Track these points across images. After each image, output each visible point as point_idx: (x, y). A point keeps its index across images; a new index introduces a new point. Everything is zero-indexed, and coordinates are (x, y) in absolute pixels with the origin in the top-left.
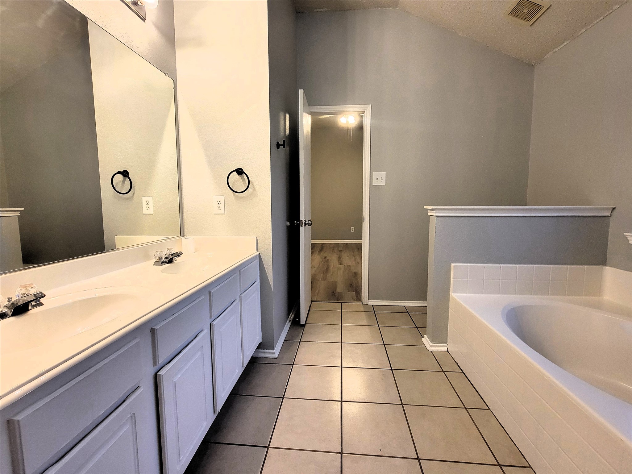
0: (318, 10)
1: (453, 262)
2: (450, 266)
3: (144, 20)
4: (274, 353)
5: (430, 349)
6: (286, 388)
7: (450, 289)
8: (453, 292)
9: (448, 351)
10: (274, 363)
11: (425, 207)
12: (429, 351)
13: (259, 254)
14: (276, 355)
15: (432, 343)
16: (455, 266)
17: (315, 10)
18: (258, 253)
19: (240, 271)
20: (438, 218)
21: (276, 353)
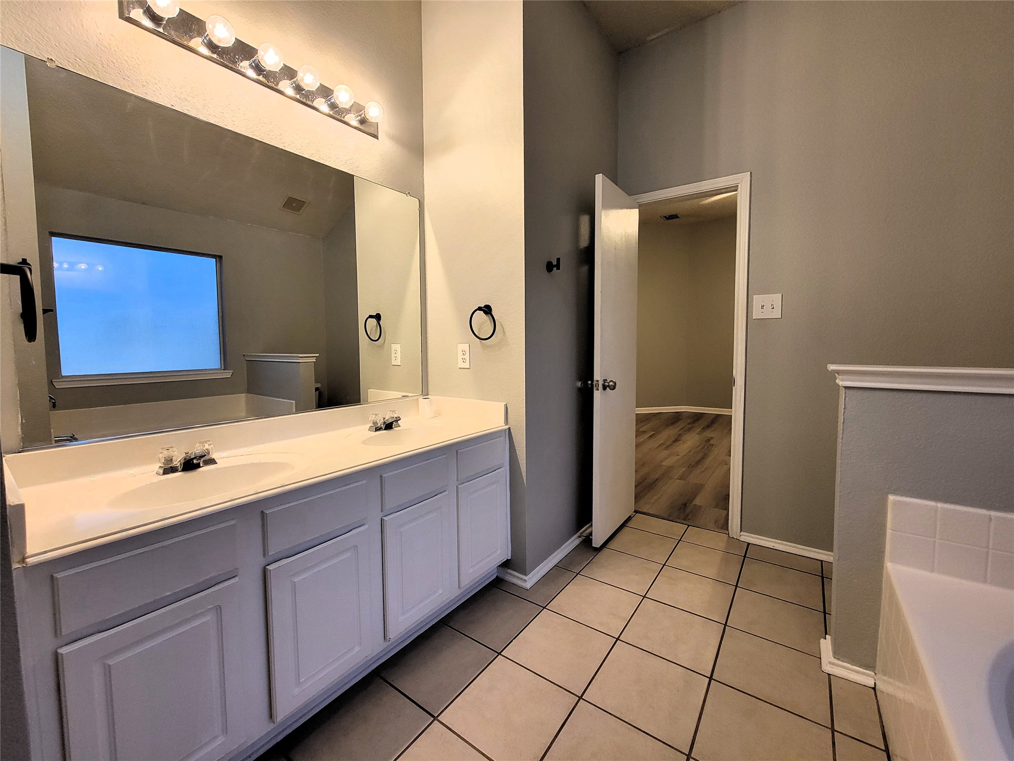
0: (653, 37)
1: (894, 492)
2: (884, 501)
3: (376, 137)
4: (525, 581)
5: (827, 668)
6: (512, 641)
7: (884, 552)
8: (892, 561)
9: (874, 689)
10: (521, 595)
11: (832, 367)
12: (823, 671)
13: (509, 429)
14: (528, 585)
15: (834, 658)
16: (895, 503)
17: (648, 39)
18: (507, 427)
19: (457, 452)
20: (849, 392)
21: (529, 581)
